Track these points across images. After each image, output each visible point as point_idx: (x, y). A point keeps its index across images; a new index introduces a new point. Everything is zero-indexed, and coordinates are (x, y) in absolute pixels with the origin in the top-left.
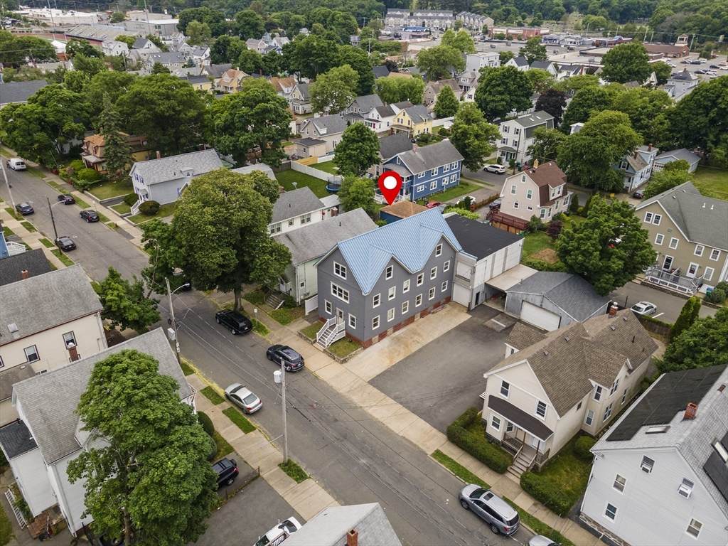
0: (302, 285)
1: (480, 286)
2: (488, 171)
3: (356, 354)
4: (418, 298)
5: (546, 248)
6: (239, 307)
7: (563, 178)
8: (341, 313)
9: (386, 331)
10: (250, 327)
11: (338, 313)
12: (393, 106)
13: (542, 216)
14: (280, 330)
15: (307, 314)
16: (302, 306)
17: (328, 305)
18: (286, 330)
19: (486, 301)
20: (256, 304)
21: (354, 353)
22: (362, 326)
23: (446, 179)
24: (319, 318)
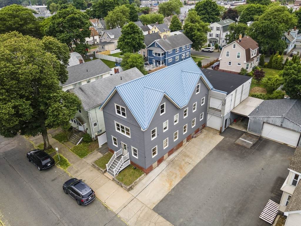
0: (95, 124)
1: (228, 114)
2: (204, 51)
3: (140, 180)
4: (185, 127)
5: (255, 87)
6: (47, 146)
7: (257, 45)
8: (125, 145)
9: (163, 157)
10: (53, 163)
11: (123, 146)
12: (149, 26)
13: (247, 68)
14: (78, 163)
15: (100, 147)
16: (96, 141)
17: (115, 140)
18: (83, 162)
19: (231, 124)
20: (63, 142)
21: (138, 179)
22: (143, 156)
23: (184, 55)
24: (108, 150)
